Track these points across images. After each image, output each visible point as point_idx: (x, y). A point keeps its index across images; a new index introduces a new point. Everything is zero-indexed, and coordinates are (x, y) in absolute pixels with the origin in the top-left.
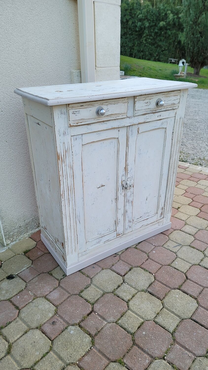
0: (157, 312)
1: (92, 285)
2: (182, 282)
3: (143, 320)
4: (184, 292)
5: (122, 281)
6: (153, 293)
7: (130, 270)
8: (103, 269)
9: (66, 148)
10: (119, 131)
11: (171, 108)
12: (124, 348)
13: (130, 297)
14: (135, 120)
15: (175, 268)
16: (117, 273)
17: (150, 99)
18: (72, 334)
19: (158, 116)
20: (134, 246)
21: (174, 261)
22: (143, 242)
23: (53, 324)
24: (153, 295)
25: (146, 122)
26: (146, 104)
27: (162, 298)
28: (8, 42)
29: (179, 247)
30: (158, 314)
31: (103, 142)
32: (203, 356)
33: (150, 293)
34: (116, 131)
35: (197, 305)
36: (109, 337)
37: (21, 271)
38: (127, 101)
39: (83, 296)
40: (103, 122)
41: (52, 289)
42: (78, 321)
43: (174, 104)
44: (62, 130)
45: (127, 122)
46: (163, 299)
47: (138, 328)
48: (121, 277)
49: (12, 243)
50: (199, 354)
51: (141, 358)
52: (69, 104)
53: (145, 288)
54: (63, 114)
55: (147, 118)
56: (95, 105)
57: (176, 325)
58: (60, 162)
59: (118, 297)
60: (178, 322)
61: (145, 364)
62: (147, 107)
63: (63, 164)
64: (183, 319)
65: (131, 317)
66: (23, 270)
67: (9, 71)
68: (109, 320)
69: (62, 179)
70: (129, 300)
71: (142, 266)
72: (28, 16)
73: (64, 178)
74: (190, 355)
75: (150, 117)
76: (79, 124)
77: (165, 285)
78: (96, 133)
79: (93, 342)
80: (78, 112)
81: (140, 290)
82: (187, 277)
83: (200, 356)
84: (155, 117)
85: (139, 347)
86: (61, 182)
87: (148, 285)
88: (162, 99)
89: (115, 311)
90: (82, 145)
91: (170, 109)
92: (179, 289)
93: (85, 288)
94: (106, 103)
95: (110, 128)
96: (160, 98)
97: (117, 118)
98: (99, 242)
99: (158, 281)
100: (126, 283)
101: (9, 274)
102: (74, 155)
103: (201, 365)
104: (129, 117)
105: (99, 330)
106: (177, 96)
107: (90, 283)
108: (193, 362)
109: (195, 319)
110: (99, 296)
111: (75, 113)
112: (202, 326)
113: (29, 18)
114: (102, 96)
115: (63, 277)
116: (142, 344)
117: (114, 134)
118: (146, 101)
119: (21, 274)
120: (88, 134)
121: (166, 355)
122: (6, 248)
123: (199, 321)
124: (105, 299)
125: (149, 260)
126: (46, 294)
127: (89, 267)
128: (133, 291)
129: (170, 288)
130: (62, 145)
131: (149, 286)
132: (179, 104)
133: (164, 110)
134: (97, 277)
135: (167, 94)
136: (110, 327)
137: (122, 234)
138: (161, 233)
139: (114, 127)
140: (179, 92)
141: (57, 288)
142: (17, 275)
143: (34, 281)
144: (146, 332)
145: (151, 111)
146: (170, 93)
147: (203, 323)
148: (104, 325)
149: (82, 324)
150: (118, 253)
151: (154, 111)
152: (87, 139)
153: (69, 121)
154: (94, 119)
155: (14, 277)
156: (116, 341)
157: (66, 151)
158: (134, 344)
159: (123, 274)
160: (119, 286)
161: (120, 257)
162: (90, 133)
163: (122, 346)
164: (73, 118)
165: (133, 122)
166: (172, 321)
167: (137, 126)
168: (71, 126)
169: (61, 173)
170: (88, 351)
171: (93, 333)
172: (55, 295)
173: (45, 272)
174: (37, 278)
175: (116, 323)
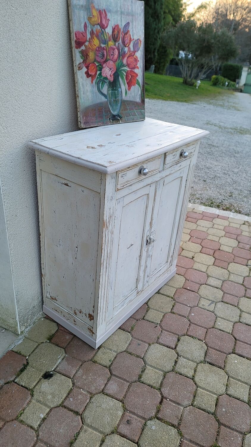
0: (225, 384)
3: (216, 396)
4: (240, 356)
5: (176, 355)
6: (213, 362)
8: (149, 345)
10: (150, 187)
12: (213, 431)
13: (193, 371)
15: (220, 330)
16: (167, 347)
18: (155, 430)
21: (215, 321)
23: (128, 423)
24: (213, 365)
27: (223, 367)
28: (34, 84)
29: (213, 305)
30: (227, 385)
33: (210, 364)
36: (194, 424)
37: (56, 365)
39: (145, 382)
41: (106, 380)
42: (154, 413)
44: (110, 195)
47: (216, 406)
51: (233, 437)
53: (203, 358)
54: (113, 179)
57: (248, 393)
58: (104, 229)
59: (181, 374)
60: (248, 389)
61: (238, 442)
63: (107, 230)
65: (204, 396)
66: (58, 363)
67: (33, 121)
68: (184, 404)
70: (193, 376)
71: (189, 333)
77: (220, 351)
79: (180, 433)
81: (198, 362)
82: (235, 338)
85: (225, 426)
86: (103, 250)
87: (203, 355)
89: (185, 392)
92: (234, 353)
93: (143, 371)
99: (211, 348)
100: (182, 357)
101: (44, 372)
102: (116, 219)
104: (160, 172)
105: (180, 418)
110: (161, 378)
111: (123, 176)
115: (111, 363)
116: (227, 422)
119: (58, 368)
122: (22, 337)
126: (102, 388)
129: (226, 353)
130: (108, 210)
131: (205, 355)
134: (148, 356)
136: (189, 412)
141: (110, 378)
142: (54, 370)
143: (79, 374)
144: (225, 409)
148: (182, 411)
149: (159, 416)
153: (118, 185)
154: (136, 179)
155: (52, 374)
156: (202, 426)
158: (220, 424)
159: (174, 347)
160: (176, 362)
161: (160, 326)
162: (130, 193)
163: (210, 429)
166: (242, 390)
168: (118, 190)
170: (180, 444)
171: (176, 423)
173: (87, 360)
174: (81, 370)
175: (192, 405)
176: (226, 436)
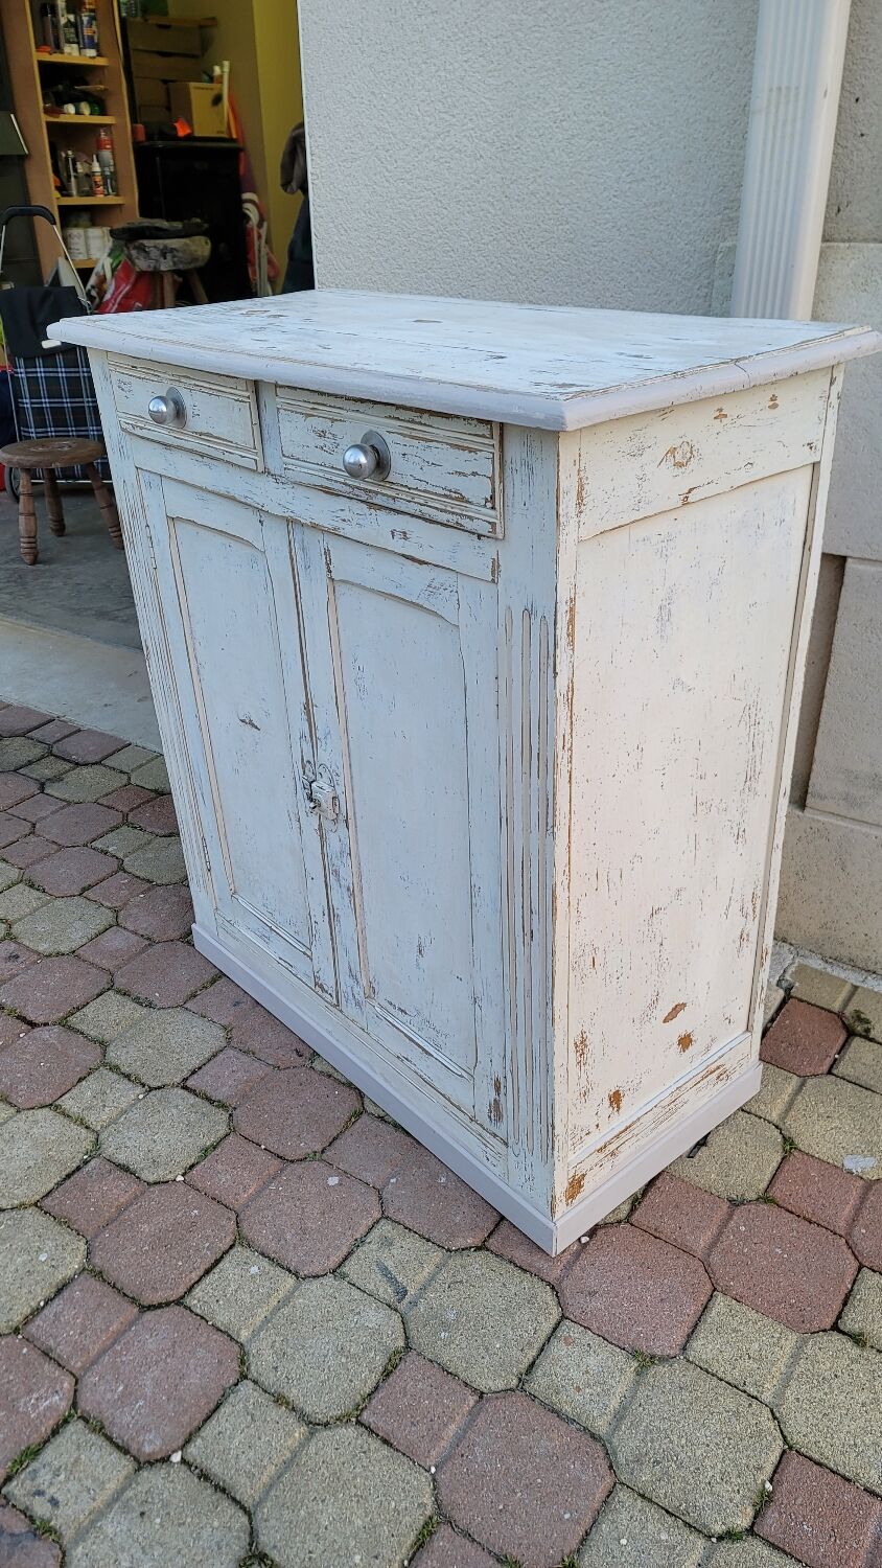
1: (145, 1011)
2: (124, 1282)
4: (64, 1285)
7: (213, 1102)
9: (131, 501)
10: (261, 522)
11: (453, 519)
13: (74, 1112)
19: (393, 535)
20: (370, 1109)
21: (273, 1259)
25: (344, 533)
26: (322, 442)
29: (385, 1292)
34: (253, 518)
43: (462, 499)
44: (115, 435)
46: (39, 1207)
48: (177, 1080)
52: (107, 352)
54: (109, 383)
56: (161, 375)
59: (80, 1080)
62: (327, 458)
77: (113, 1220)
87: (121, 1157)
90: (168, 518)
91: (443, 517)
92: (83, 1270)
94: (188, 381)
96: (378, 430)
98: (264, 938)
100: (141, 1096)
104: (275, 478)
106: (471, 450)
107: (158, 1005)
110: (93, 1033)
111: (123, 386)
118: (316, 423)
120: (174, 483)
124: (78, 1047)
125: (277, 1164)
128: (103, 1117)
129: (96, 1236)
130: (121, 483)
137: (331, 996)
138: (502, 1219)
146: (425, 418)
150: (316, 1060)
151: (364, 497)
153: (117, 409)
159: (191, 1084)
160: (129, 1077)
167: (318, 536)
172: (117, 942)
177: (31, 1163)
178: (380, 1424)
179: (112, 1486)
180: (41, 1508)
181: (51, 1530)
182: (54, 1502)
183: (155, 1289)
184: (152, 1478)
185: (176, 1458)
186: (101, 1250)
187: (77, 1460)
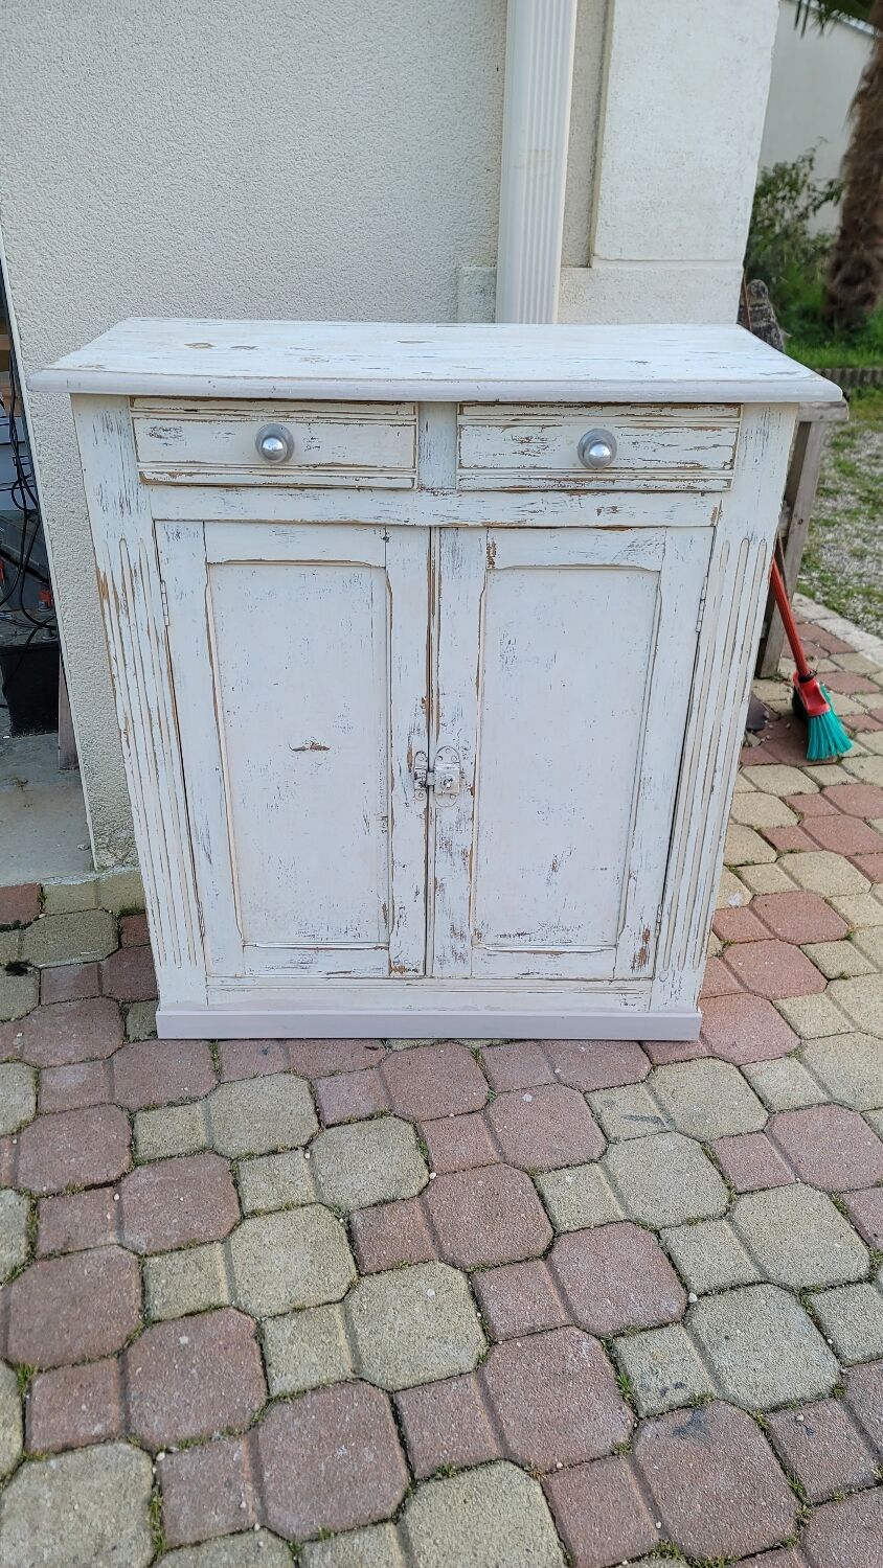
0: (298, 1304)
1: (198, 1106)
2: (507, 1256)
3: (225, 1298)
4: (473, 1294)
5: (305, 1140)
6: (359, 1236)
7: (370, 1118)
8: (287, 1071)
9: (134, 559)
10: (386, 539)
11: (682, 485)
12: (80, 1345)
13: (273, 1204)
14: (471, 510)
15: (540, 1195)
16: (316, 1108)
17: (543, 427)
19: (599, 511)
20: (476, 1045)
21: (568, 1166)
22: (529, 1043)
24: (351, 1241)
25: (528, 523)
26: (523, 448)
27: (368, 1266)
29: (652, 1128)
30: (297, 1310)
31: (312, 569)
32: (288, 1542)
33: (349, 1232)
34: (373, 538)
35: (471, 1365)
36: (73, 1288)
37: (60, 963)
38: (413, 418)
39: (139, 1124)
40: (302, 488)
41: (83, 1058)
42: (45, 1189)
43: (699, 467)
44: (114, 490)
45: (424, 509)
46: (367, 1274)
47: (186, 1315)
48: (316, 1126)
49: (119, 870)
50: (280, 1524)
51: (90, 1408)
52: (133, 398)
53: (353, 1203)
54: (116, 433)
55: (531, 508)
56: (252, 414)
57: (314, 1380)
58: (109, 606)
59: (236, 1184)
60: (335, 1376)
61: (82, 1431)
62: (528, 461)
63: (122, 617)
64: (361, 1379)
65: (201, 1269)
66: (68, 962)
68: (129, 1237)
69: (122, 674)
70: (254, 1213)
71: (425, 1128)
72: (271, 42)
73: (130, 672)
74: (244, 1505)
75: (550, 508)
76: (179, 479)
77: (434, 1233)
78: (273, 527)
80: (173, 433)
81: (328, 1199)
82: (550, 1249)
83: (276, 1535)
84: (585, 509)
85: (123, 1373)
86: (116, 683)
87: (369, 1199)
88: (616, 433)
89: (175, 1221)
90: (208, 564)
91: (673, 485)
92: (469, 1275)
93: (171, 1104)
94: (305, 415)
95: (335, 518)
96: (606, 428)
97: (363, 482)
98: (303, 965)
99: (425, 1205)
100: (308, 1156)
101: (24, 959)
102: (171, 593)
103: (247, 1561)
104: (432, 491)
105: (70, 1250)
106: (714, 429)
107: (201, 1095)
108: (232, 1534)
109: (404, 1403)
110: (181, 1150)
111: (163, 434)
112: (403, 1444)
113: (274, 51)
114: (269, 384)
115: (146, 1037)
116: (140, 1369)
117: (362, 547)
118: (521, 432)
119: (51, 970)
120: (232, 525)
121: (174, 1449)
122: (91, 876)
123: (407, 1422)
124: (188, 1167)
125: (478, 1117)
126: (52, 1062)
127: (253, 1043)
128: (304, 1190)
129: (441, 1252)
130: (114, 544)
131: (375, 1205)
132: (730, 472)
133: (633, 485)
134: (238, 1088)
135: (650, 415)
136: (109, 1261)
137: (416, 970)
138: (640, 1043)
139: (352, 517)
140: (733, 412)
141: (96, 1059)
142: (40, 970)
143: (58, 1008)
144: (191, 1342)
145: (552, 483)
146: (666, 411)
147: (412, 1437)
148: (101, 1242)
149: (44, 1204)
150: (393, 1043)
151: (573, 486)
152: (227, 543)
153: (138, 461)
154: (251, 469)
155: (27, 971)
156: (79, 1310)
157: (134, 573)
158: (121, 1354)
159: (330, 1121)
160: (275, 1152)
161: (388, 1056)
162: (240, 521)
163: (79, 1337)
164: (155, 453)
165: (455, 514)
166: (315, 1359)
167: (482, 534)
168: (145, 481)
169: (115, 648)
171: (44, 1247)
172: (66, 1080)
173: (117, 997)
174: (74, 1005)
175: (142, 1258)
176: (81, 1386)
177: (308, 1257)
178: (751, 1184)
179: (689, 1344)
180: (679, 1397)
181: (702, 1399)
182: (679, 1386)
183: (536, 1241)
184: (701, 1319)
185: (693, 1298)
186: (460, 1254)
187: (652, 1354)
